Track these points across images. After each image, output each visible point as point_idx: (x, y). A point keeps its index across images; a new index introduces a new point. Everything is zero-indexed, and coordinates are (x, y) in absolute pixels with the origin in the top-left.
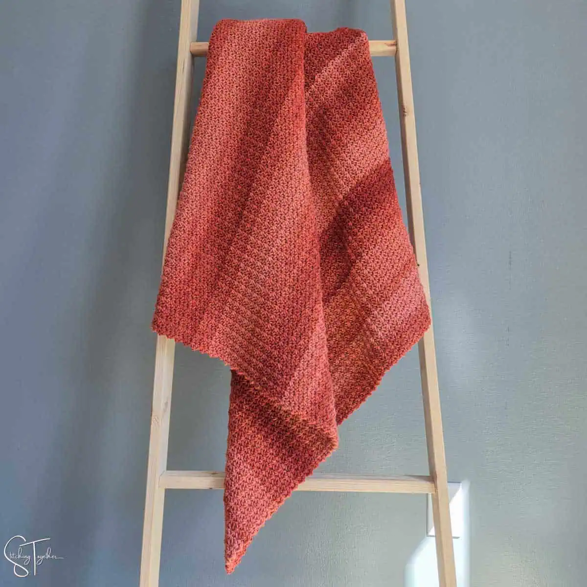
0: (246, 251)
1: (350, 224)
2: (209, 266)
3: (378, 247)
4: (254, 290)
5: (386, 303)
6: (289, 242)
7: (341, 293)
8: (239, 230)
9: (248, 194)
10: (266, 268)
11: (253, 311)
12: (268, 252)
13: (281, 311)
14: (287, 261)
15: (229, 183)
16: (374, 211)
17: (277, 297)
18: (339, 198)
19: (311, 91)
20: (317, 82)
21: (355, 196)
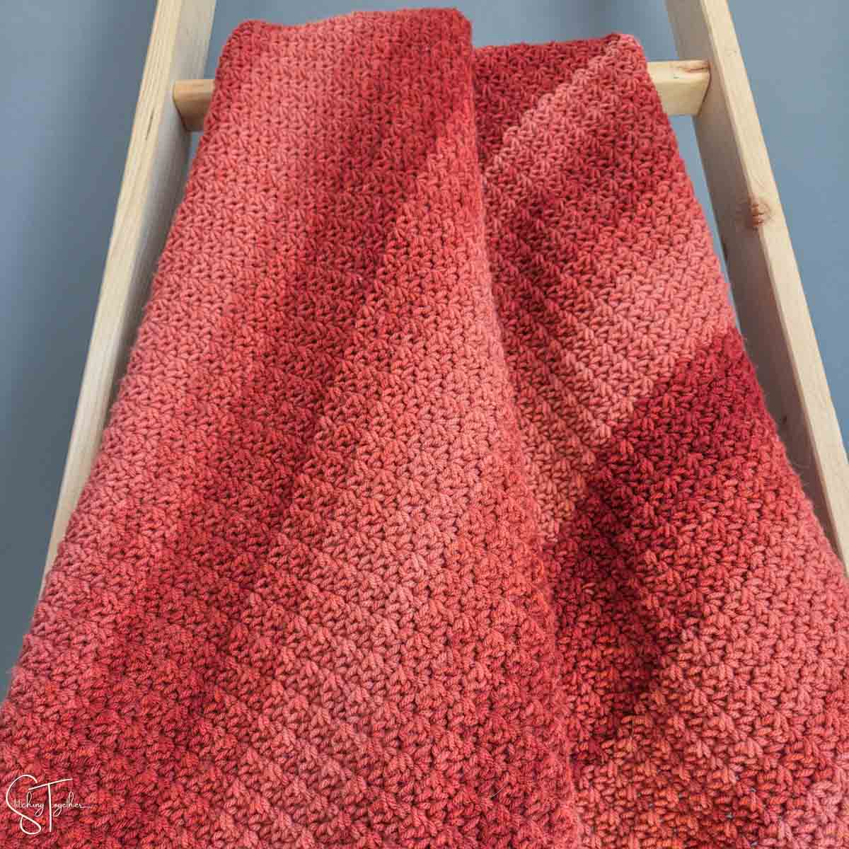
0: (303, 605)
1: (648, 510)
2: (170, 666)
3: (757, 582)
4: (329, 745)
5: (820, 787)
6: (456, 566)
7: (620, 754)
8: (281, 537)
9: (313, 422)
10: (375, 659)
11: (324, 833)
12: (381, 603)
13: (434, 831)
14: (451, 634)
15: (257, 397)
16: (726, 462)
17: (419, 775)
18: (599, 437)
19: (492, 172)
20: (509, 146)
21: (655, 422)
